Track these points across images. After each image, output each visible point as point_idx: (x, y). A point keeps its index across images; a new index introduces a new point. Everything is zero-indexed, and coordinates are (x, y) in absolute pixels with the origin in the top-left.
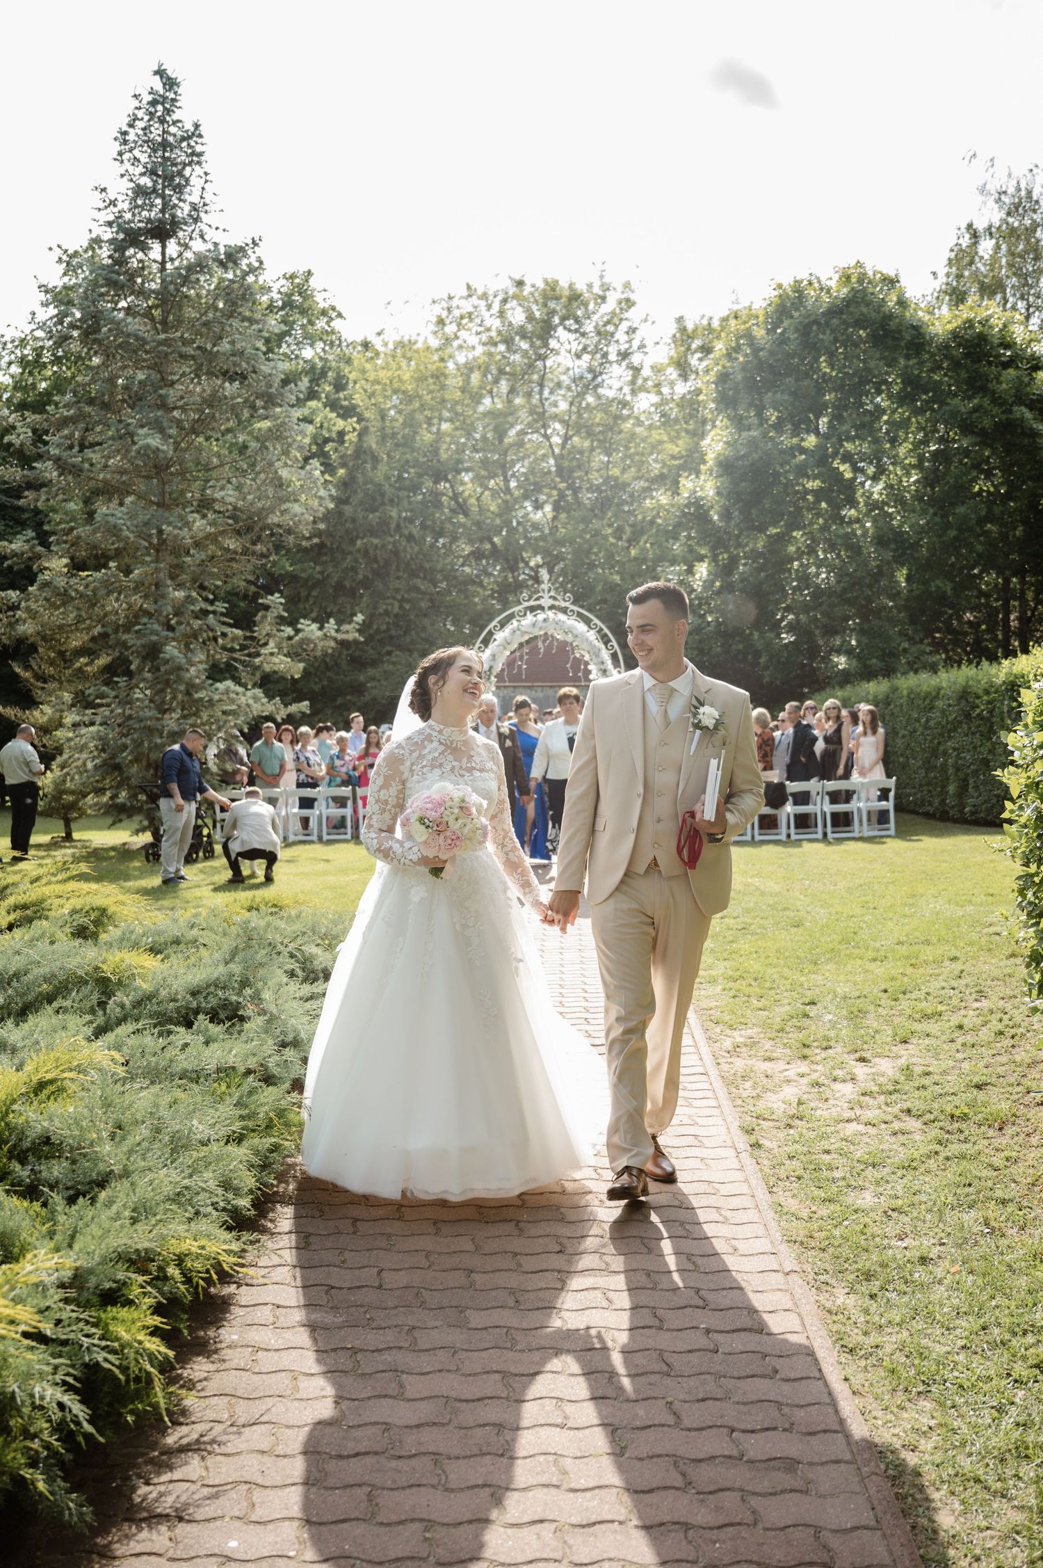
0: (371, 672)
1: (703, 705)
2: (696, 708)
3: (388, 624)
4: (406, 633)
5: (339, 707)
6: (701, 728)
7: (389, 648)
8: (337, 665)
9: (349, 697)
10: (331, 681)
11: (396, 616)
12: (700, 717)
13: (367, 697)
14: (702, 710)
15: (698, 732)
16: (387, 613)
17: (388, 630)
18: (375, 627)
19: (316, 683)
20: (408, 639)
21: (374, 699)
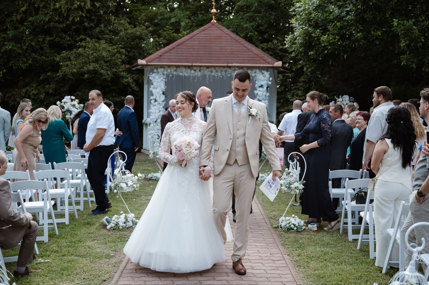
0: (64, 53)
1: (251, 108)
2: (249, 109)
3: (81, 16)
4: (96, 26)
5: (43, 81)
6: (251, 116)
7: (82, 37)
8: (42, 48)
9: (49, 74)
10: (35, 60)
11: (88, 11)
12: (251, 112)
13: (60, 74)
14: (251, 110)
15: (251, 117)
16: (80, 8)
17: (81, 22)
18: (71, 19)
19: (24, 62)
20: (98, 30)
21: (65, 75)
